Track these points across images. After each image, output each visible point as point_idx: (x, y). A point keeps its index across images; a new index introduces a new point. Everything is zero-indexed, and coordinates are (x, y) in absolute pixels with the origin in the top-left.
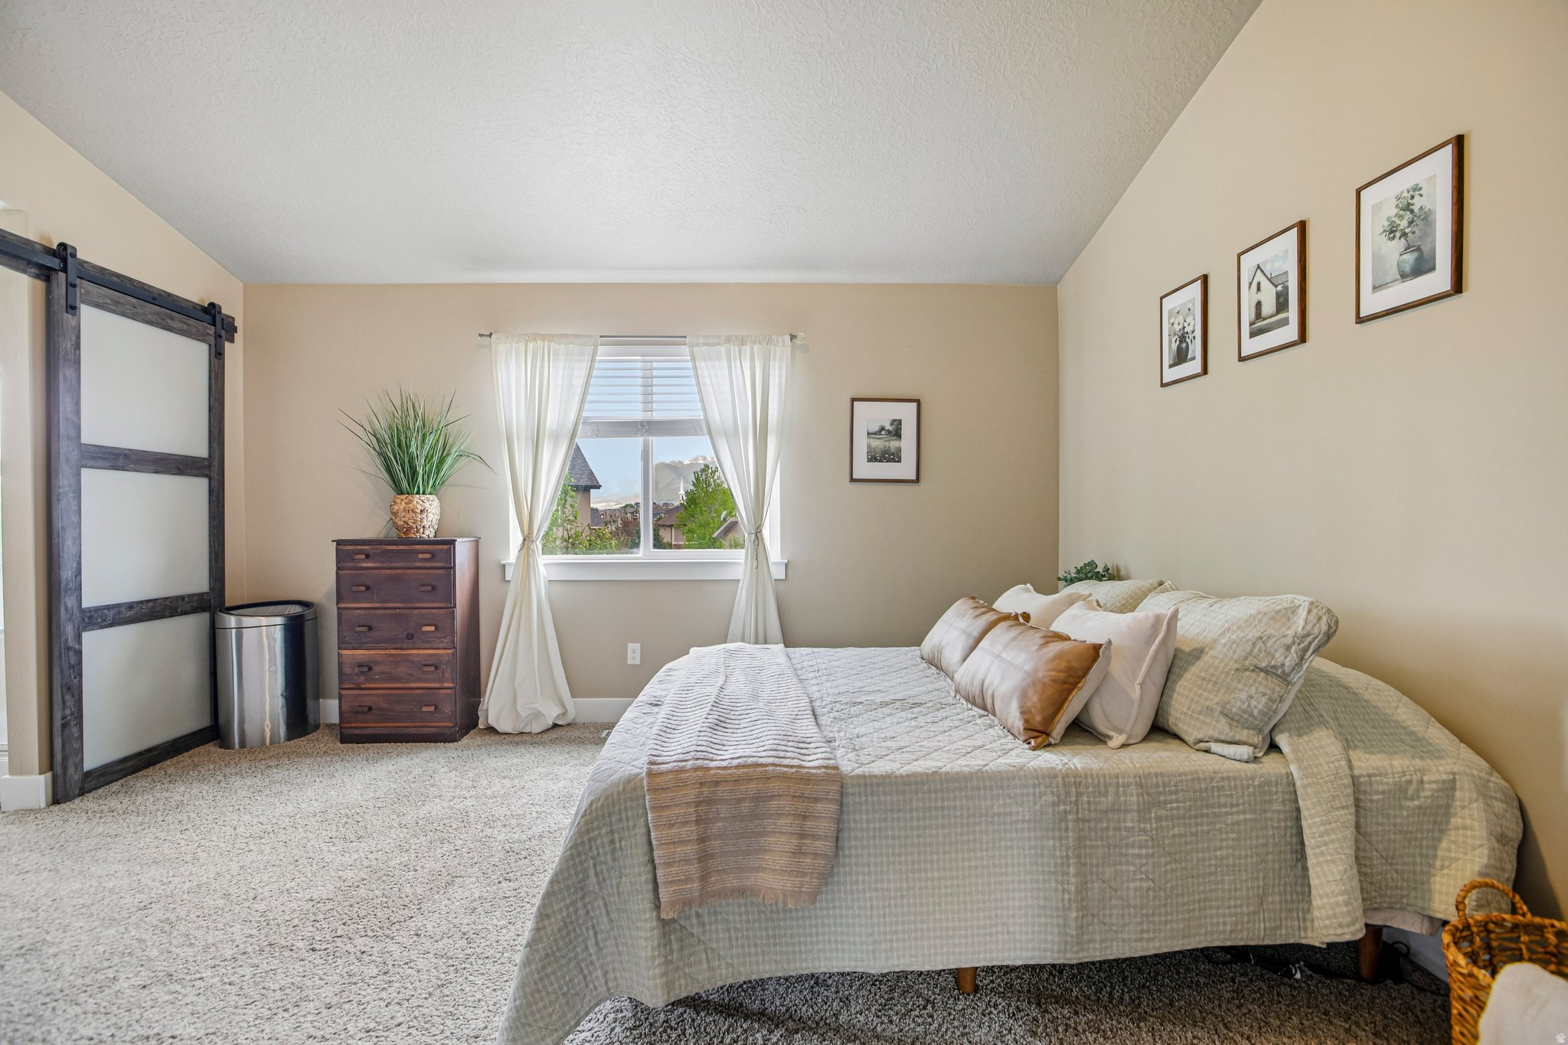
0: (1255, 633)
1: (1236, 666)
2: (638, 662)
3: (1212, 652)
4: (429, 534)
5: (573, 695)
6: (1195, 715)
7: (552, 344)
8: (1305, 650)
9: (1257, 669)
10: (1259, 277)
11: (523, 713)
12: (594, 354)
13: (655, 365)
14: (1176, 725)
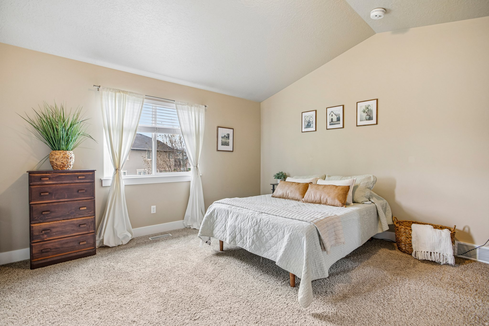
0: (366, 182)
1: (365, 188)
2: (155, 212)
3: (360, 186)
4: (71, 168)
5: (133, 228)
6: (360, 197)
7: (127, 95)
8: (373, 184)
9: (368, 188)
10: (332, 113)
11: (121, 237)
12: (143, 102)
13: (158, 108)
14: (356, 200)
